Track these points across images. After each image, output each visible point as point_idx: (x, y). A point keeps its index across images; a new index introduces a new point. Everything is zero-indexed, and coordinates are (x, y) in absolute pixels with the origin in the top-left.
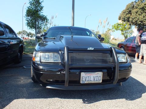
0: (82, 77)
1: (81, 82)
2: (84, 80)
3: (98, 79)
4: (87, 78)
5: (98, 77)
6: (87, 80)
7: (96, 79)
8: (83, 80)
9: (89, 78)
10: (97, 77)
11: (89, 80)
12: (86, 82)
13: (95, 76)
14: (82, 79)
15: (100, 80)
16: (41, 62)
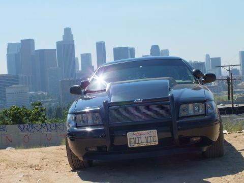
0: (130, 139)
1: (129, 146)
2: (133, 142)
3: (152, 140)
4: (137, 139)
5: (152, 138)
6: (137, 142)
7: (149, 140)
8: (131, 143)
9: (140, 139)
10: (150, 137)
11: (140, 142)
12: (136, 146)
13: (147, 136)
14: (130, 141)
15: (156, 141)
16: (77, 127)
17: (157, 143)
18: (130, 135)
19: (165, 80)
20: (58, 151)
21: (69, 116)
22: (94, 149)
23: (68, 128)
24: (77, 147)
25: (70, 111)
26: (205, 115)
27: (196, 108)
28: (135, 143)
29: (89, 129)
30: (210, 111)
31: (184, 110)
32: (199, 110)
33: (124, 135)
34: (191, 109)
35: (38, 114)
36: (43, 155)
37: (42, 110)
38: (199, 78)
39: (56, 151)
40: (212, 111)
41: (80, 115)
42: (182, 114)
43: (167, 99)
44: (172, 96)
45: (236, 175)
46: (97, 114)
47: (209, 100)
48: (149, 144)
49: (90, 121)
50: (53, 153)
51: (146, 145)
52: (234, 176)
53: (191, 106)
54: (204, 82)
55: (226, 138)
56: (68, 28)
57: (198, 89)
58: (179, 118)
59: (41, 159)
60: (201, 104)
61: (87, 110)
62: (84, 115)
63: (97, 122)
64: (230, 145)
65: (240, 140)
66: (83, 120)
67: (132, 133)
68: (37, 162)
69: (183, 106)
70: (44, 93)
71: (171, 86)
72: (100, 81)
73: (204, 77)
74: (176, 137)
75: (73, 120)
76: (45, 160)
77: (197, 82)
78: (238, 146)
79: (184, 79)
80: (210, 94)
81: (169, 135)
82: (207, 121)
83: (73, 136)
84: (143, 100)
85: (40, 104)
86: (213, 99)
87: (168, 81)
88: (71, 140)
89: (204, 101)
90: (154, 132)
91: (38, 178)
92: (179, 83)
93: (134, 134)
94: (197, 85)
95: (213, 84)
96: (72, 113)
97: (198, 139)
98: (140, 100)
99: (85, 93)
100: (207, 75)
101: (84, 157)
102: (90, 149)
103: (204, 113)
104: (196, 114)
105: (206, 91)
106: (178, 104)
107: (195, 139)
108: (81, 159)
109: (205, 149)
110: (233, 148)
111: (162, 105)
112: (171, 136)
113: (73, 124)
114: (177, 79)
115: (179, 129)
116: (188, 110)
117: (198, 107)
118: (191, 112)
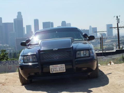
0: (51, 69)
1: (51, 72)
2: (53, 71)
3: (62, 70)
4: (55, 69)
6: (55, 70)
7: (61, 70)
8: (52, 71)
9: (56, 69)
10: (61, 68)
11: (56, 70)
12: (54, 72)
14: (51, 70)
15: (64, 70)
16: (24, 63)
17: (65, 71)
18: (51, 67)
19: (69, 39)
20: (15, 75)
21: (20, 57)
22: (33, 74)
23: (20, 63)
24: (24, 73)
25: (21, 54)
26: (89, 57)
27: (85, 53)
28: (54, 71)
29: (30, 64)
30: (92, 55)
31: (78, 54)
32: (86, 54)
33: (48, 67)
34: (82, 54)
35: (4, 56)
36: (6, 77)
37: (6, 54)
38: (86, 38)
39: (14, 75)
40: (93, 55)
41: (26, 57)
42: (78, 56)
43: (70, 48)
44: (73, 47)
45: (104, 86)
46: (34, 56)
47: (91, 49)
48: (61, 71)
49: (31, 60)
50: (11, 76)
51: (59, 72)
52: (103, 87)
53: (82, 52)
54: (89, 40)
55: (100, 68)
56: (20, 12)
57: (86, 43)
58: (76, 58)
59: (5, 79)
60: (87, 51)
61: (29, 54)
62: (28, 56)
63: (34, 60)
64: (102, 71)
65: (107, 69)
66: (27, 59)
67: (52, 66)
68: (3, 81)
69: (78, 52)
70: (7, 45)
71: (72, 42)
72: (36, 39)
73: (89, 38)
74: (75, 68)
75: (22, 59)
76: (8, 80)
77: (85, 40)
78: (105, 72)
79: (79, 38)
80: (92, 46)
81: (71, 67)
82: (90, 60)
83: (22, 67)
84: (58, 49)
85: (5, 51)
86: (93, 48)
87: (70, 40)
88: (21, 69)
89: (89, 50)
90: (64, 65)
91: (4, 89)
92: (76, 40)
93: (53, 66)
94: (85, 42)
95: (93, 41)
96: (22, 56)
97: (86, 69)
98: (56, 49)
99: (28, 45)
100: (90, 36)
101: (28, 78)
102: (31, 74)
103: (89, 56)
104: (85, 56)
105: (90, 45)
106: (75, 51)
107: (84, 69)
108: (26, 79)
109: (89, 74)
110: (103, 73)
111: (67, 51)
112: (72, 67)
113: (23, 61)
114: (75, 39)
115: (76, 64)
116: (80, 54)
117: (86, 52)
118: (82, 55)
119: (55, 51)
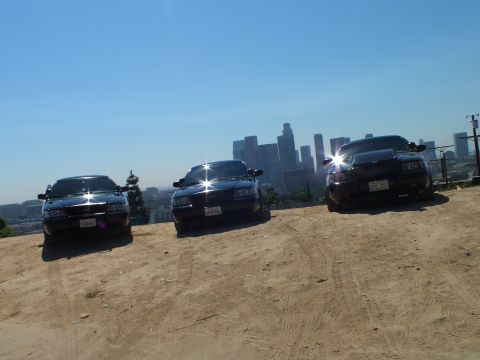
17: (388, 188)
18: (370, 184)
19: (390, 151)
26: (419, 169)
27: (413, 165)
28: (374, 189)
30: (422, 167)
31: (404, 167)
33: (367, 184)
34: (409, 166)
38: (413, 148)
42: (404, 169)
43: (393, 160)
44: (396, 158)
47: (422, 160)
48: (383, 189)
51: (381, 189)
53: (409, 164)
54: (418, 151)
58: (401, 172)
60: (416, 162)
67: (372, 182)
69: (404, 164)
73: (417, 148)
74: (401, 184)
77: (412, 151)
79: (403, 150)
80: (422, 157)
82: (420, 173)
83: (332, 188)
84: (378, 162)
87: (392, 151)
89: (418, 161)
90: (386, 181)
92: (399, 152)
94: (413, 153)
97: (415, 185)
98: (374, 162)
100: (419, 146)
101: (340, 201)
102: (345, 196)
104: (413, 169)
105: (417, 155)
106: (400, 163)
108: (338, 202)
109: (421, 192)
112: (397, 183)
114: (398, 150)
115: (402, 179)
116: (407, 166)
118: (410, 168)
119: (375, 165)
